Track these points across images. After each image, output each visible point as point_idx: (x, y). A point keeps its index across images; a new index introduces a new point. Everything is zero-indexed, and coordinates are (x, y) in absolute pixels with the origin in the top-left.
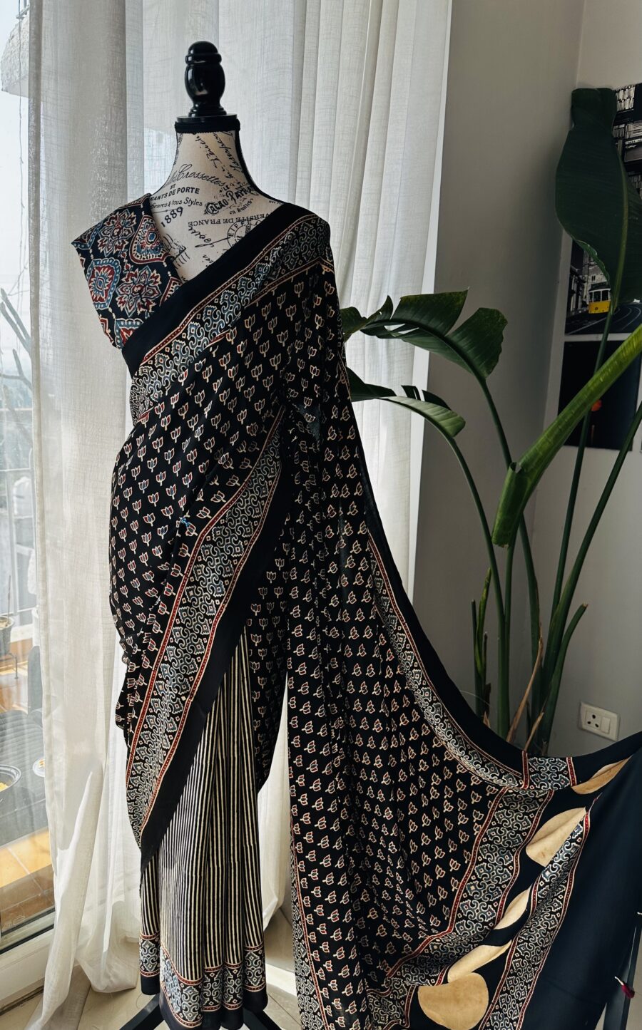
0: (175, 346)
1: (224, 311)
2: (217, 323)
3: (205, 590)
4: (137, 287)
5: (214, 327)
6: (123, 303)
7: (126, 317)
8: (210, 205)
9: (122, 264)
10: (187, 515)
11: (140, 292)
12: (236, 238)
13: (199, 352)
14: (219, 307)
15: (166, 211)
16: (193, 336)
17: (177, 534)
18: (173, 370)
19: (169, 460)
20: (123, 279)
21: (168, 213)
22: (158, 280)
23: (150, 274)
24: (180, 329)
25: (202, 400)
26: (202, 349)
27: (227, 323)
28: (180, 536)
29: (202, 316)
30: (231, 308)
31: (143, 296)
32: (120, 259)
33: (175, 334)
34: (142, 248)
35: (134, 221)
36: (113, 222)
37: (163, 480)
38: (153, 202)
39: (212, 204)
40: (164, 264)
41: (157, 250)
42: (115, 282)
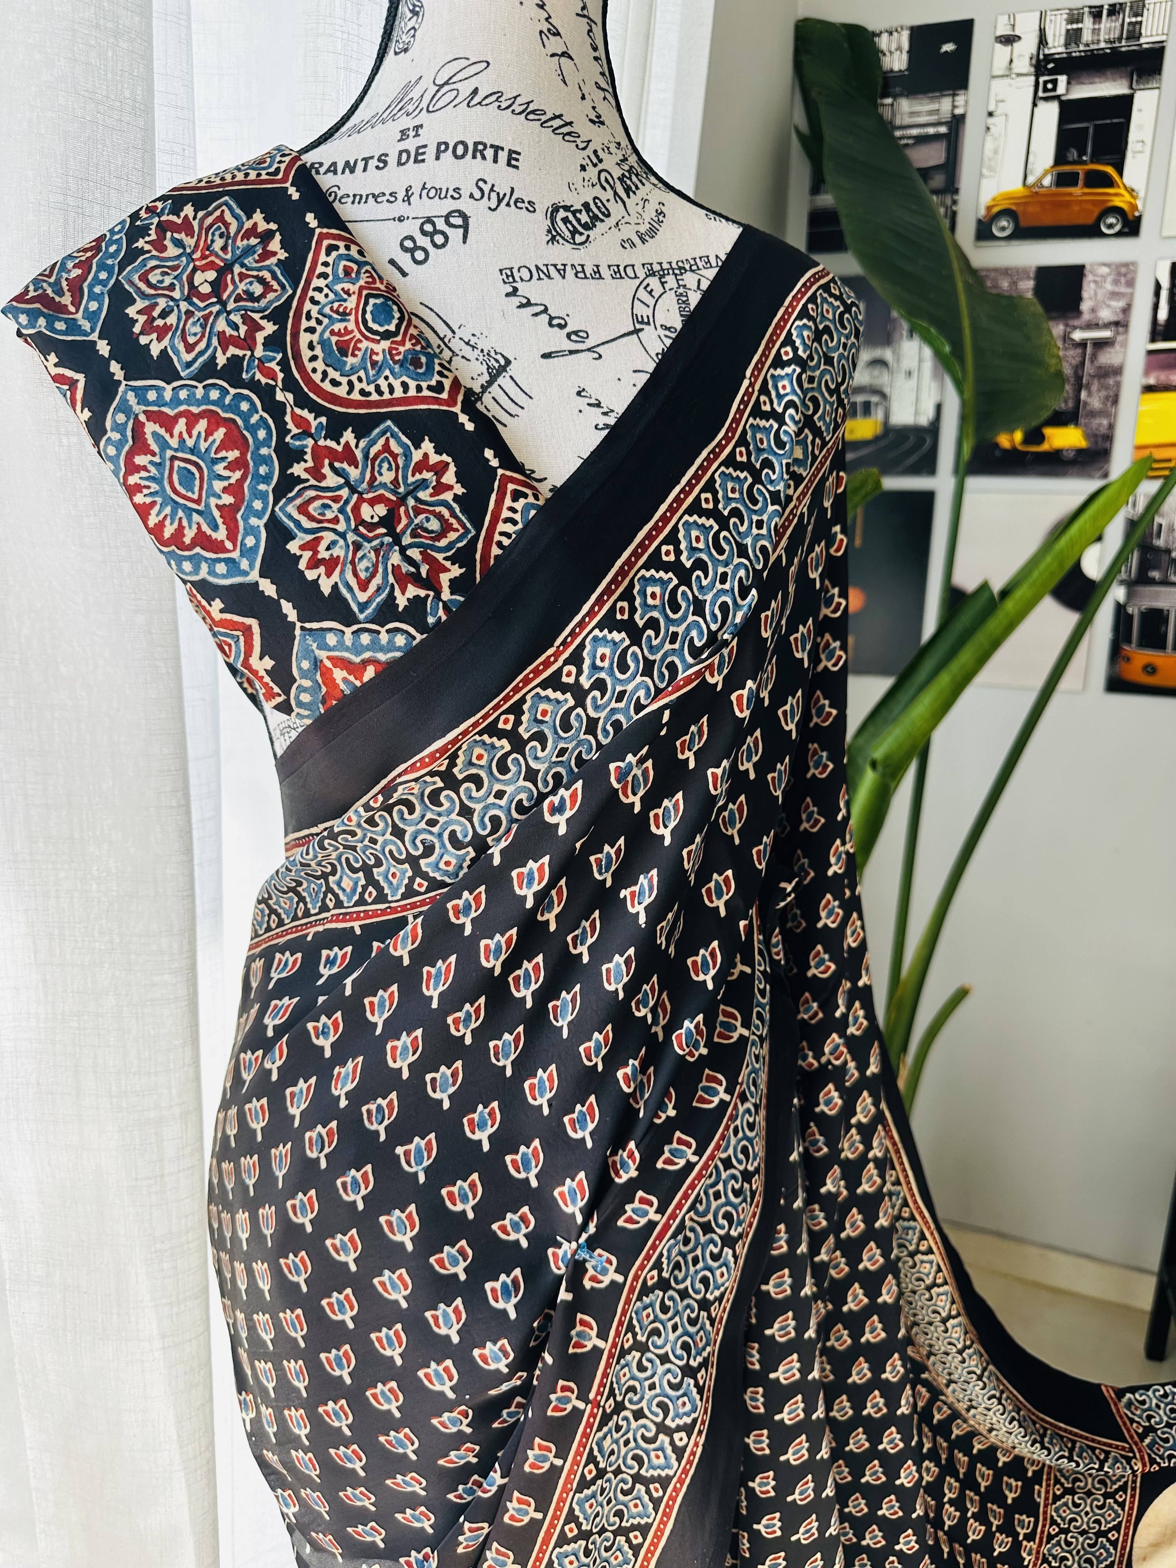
0: (534, 707)
1: (701, 588)
2: (681, 630)
3: (639, 1415)
4: (372, 502)
5: (672, 642)
6: (331, 565)
7: (349, 619)
8: (562, 214)
9: (276, 410)
10: (592, 1229)
11: (389, 521)
12: (662, 333)
13: (617, 725)
14: (684, 576)
15: (401, 219)
16: (603, 675)
17: (564, 1295)
18: (521, 783)
19: (507, 1063)
20: (297, 470)
21: (412, 228)
22: (449, 477)
23: (408, 456)
24: (557, 655)
25: (613, 868)
26: (629, 718)
27: (714, 627)
28: (569, 1297)
29: (633, 610)
30: (724, 577)
31: (406, 540)
32: (253, 385)
33: (537, 672)
34: (344, 352)
35: (275, 245)
36: (179, 243)
37: (490, 1130)
38: (325, 181)
39: (567, 208)
40: (463, 418)
41: (417, 363)
42: (266, 479)
